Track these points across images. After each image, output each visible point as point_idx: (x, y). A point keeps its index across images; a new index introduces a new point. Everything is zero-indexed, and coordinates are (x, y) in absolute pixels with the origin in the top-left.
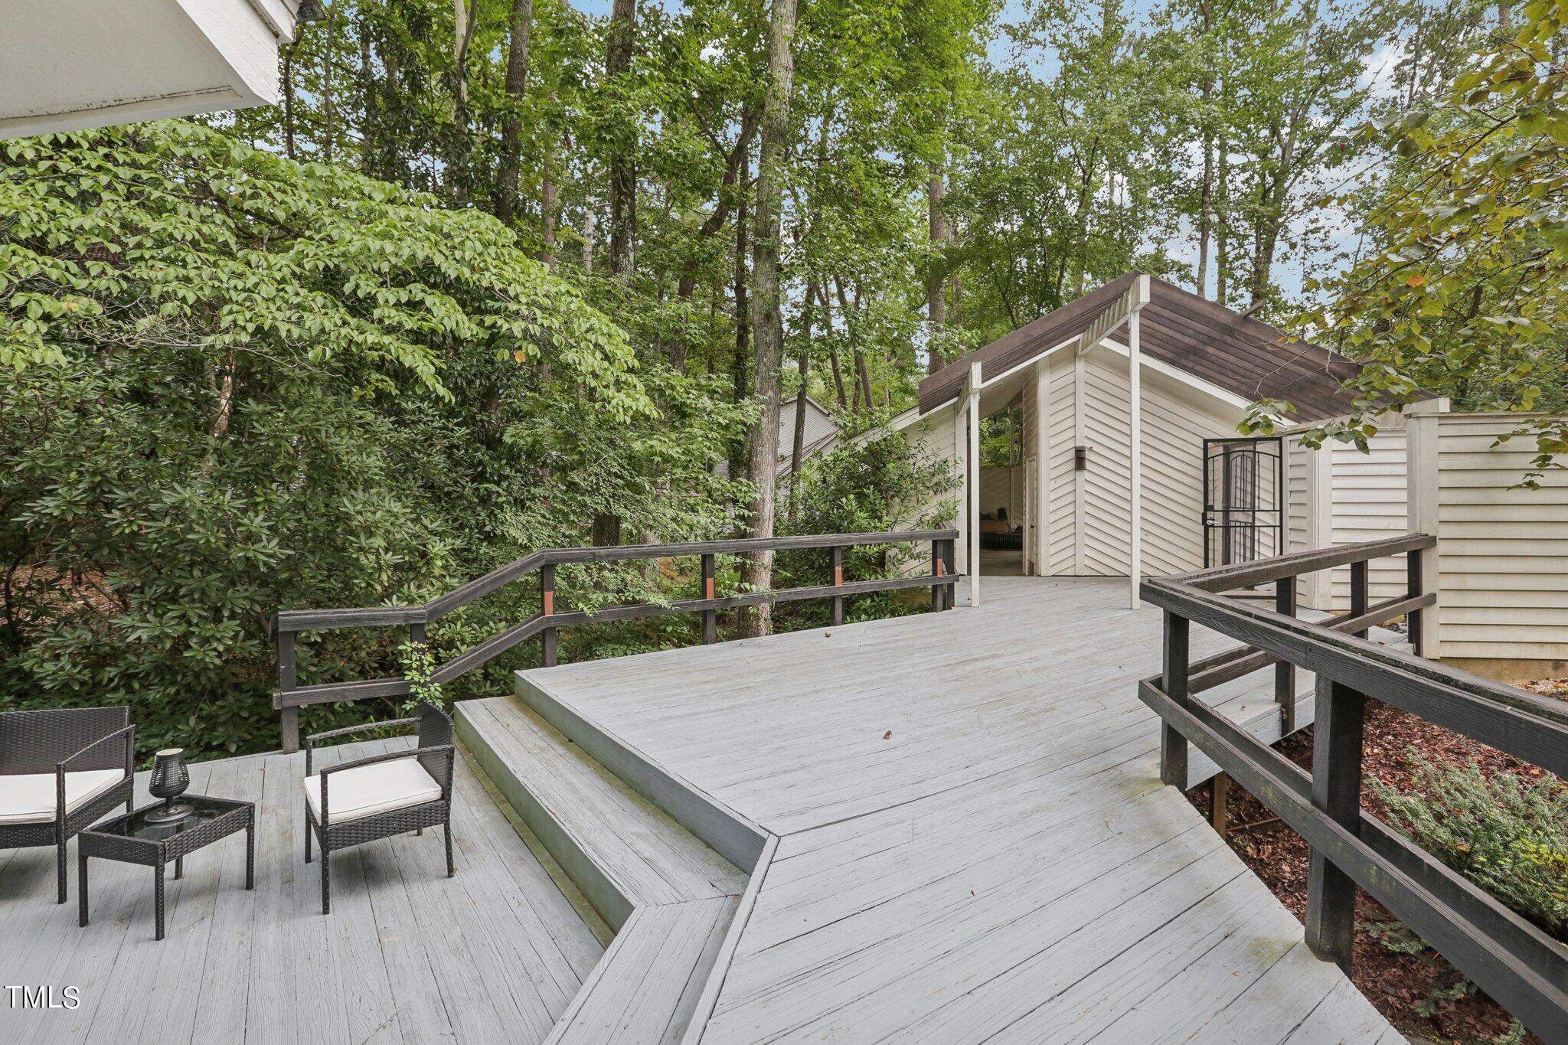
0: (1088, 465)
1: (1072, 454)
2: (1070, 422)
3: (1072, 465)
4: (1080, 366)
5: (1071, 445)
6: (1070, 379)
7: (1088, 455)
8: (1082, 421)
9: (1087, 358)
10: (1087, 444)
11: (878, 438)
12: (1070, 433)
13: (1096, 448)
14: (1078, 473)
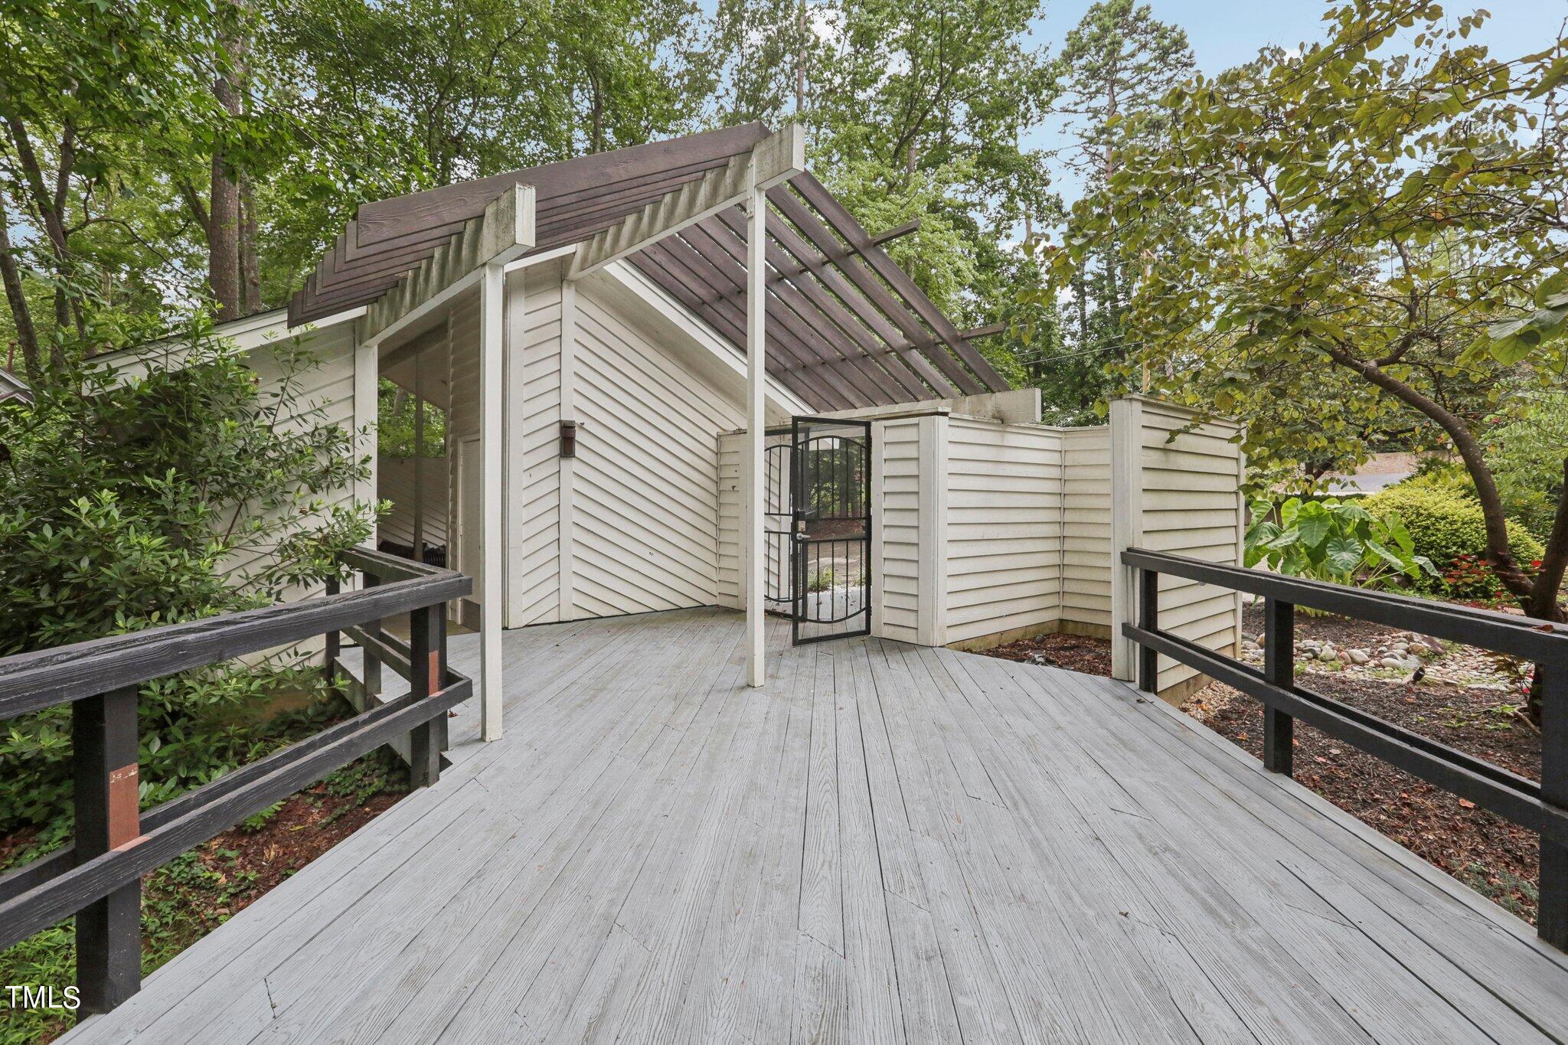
0: (577, 448)
1: (554, 432)
2: (553, 382)
3: (554, 449)
4: (569, 295)
5: (553, 417)
6: (553, 313)
7: (579, 436)
8: (570, 382)
9: (580, 287)
10: (578, 419)
11: (174, 365)
12: (552, 399)
13: (590, 425)
14: (564, 463)
